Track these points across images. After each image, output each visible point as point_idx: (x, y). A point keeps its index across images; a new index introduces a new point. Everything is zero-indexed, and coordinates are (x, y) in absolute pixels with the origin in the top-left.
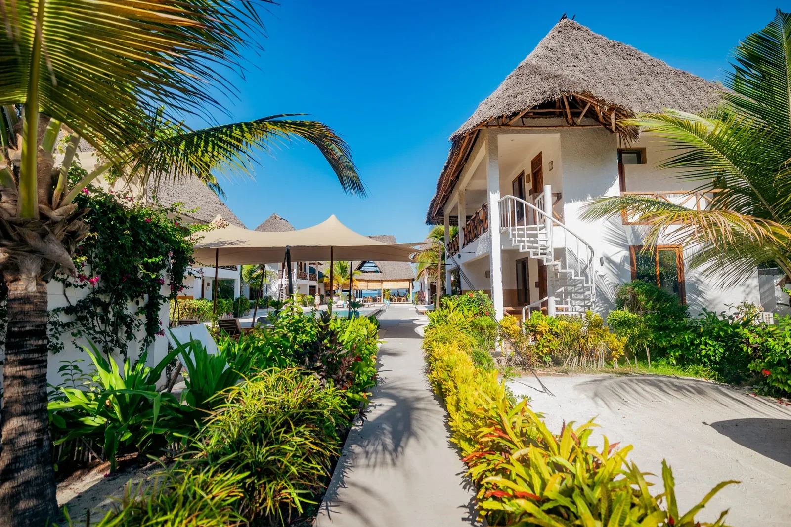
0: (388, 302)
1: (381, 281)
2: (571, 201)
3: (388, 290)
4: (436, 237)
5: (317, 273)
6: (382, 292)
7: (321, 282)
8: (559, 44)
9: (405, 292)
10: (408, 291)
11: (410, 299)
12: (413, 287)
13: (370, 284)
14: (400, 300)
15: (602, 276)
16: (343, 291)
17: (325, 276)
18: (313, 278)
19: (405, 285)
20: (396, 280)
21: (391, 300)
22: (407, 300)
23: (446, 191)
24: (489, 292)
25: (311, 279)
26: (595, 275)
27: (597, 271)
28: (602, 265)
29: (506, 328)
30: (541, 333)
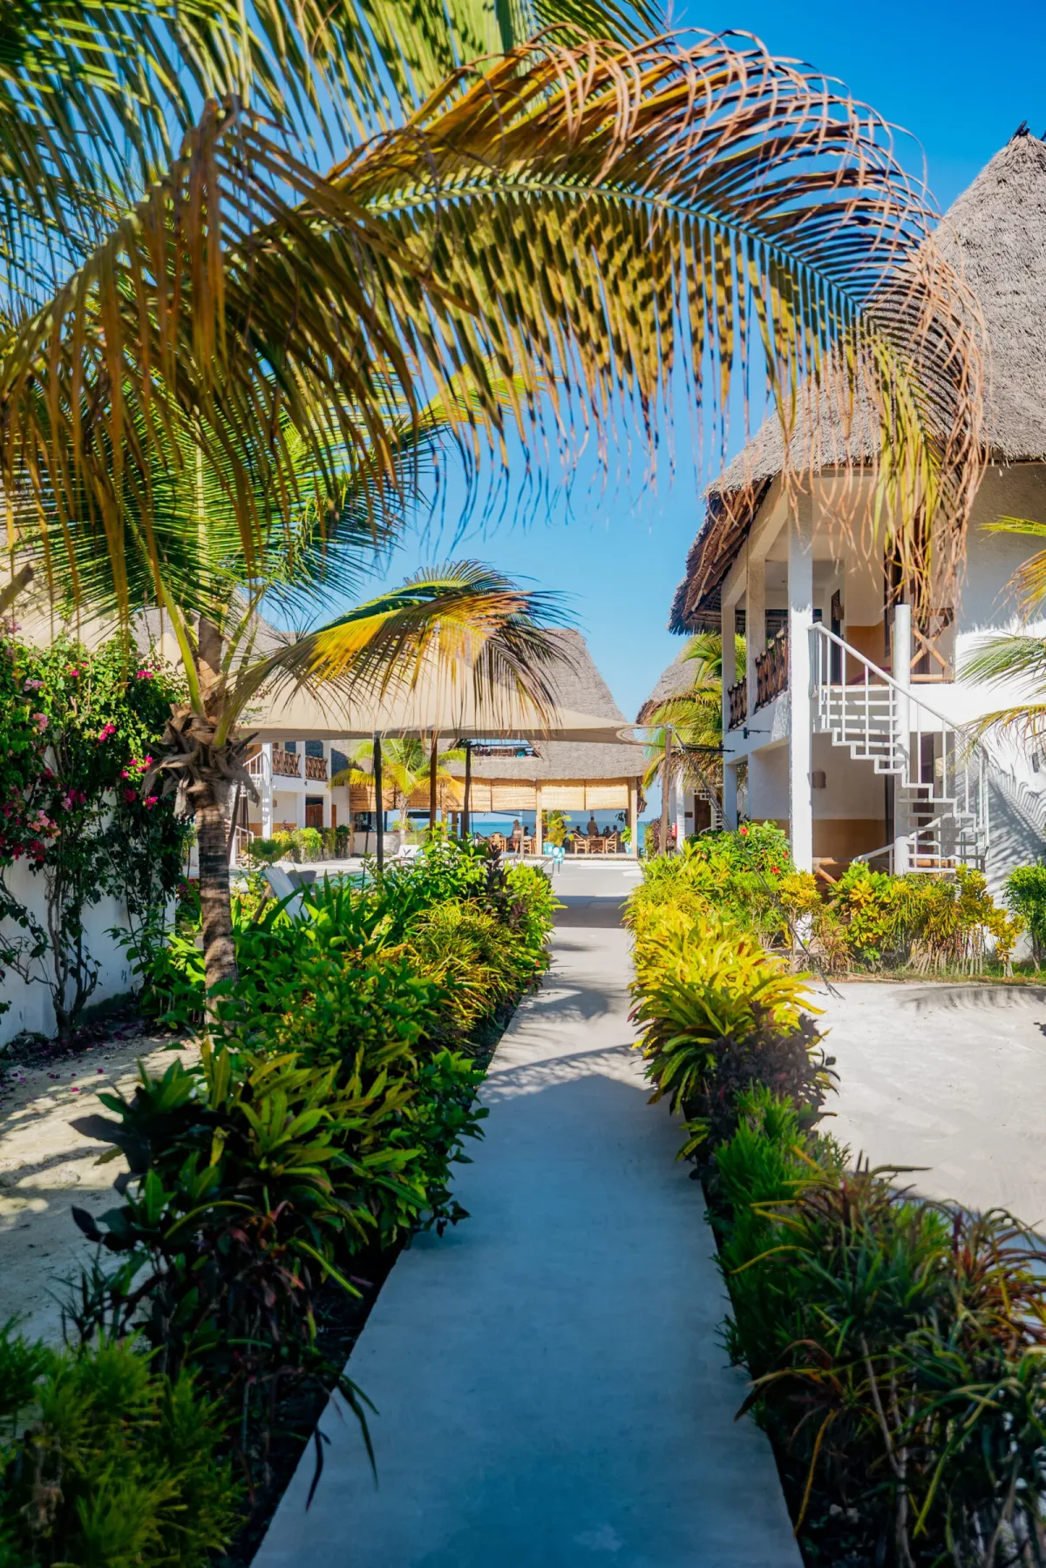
0: (558, 852)
1: (537, 784)
2: (972, 629)
3: (558, 814)
4: (705, 658)
5: (328, 755)
6: (539, 818)
7: (339, 783)
8: (990, 225)
9: (614, 820)
10: (625, 817)
11: (632, 846)
12: (641, 803)
13: (498, 790)
14: (596, 846)
15: (1035, 795)
16: (411, 815)
17: (355, 766)
18: (316, 773)
19: (617, 797)
20: (585, 783)
21: (568, 846)
22: (621, 848)
23: (714, 565)
24: (784, 824)
25: (309, 776)
26: (1021, 791)
27: (1023, 785)
28: (1036, 770)
29: (792, 894)
30: (858, 905)
